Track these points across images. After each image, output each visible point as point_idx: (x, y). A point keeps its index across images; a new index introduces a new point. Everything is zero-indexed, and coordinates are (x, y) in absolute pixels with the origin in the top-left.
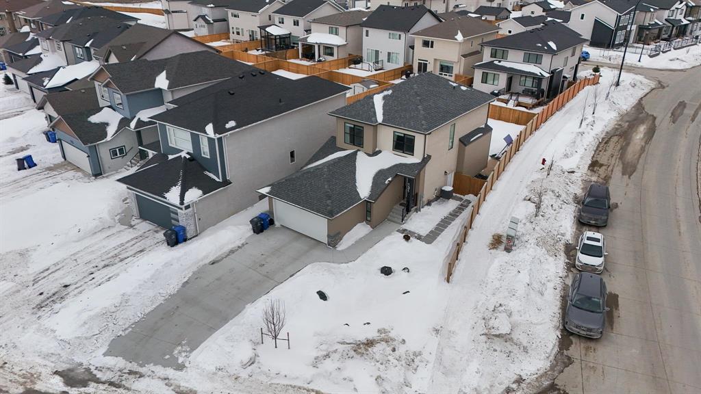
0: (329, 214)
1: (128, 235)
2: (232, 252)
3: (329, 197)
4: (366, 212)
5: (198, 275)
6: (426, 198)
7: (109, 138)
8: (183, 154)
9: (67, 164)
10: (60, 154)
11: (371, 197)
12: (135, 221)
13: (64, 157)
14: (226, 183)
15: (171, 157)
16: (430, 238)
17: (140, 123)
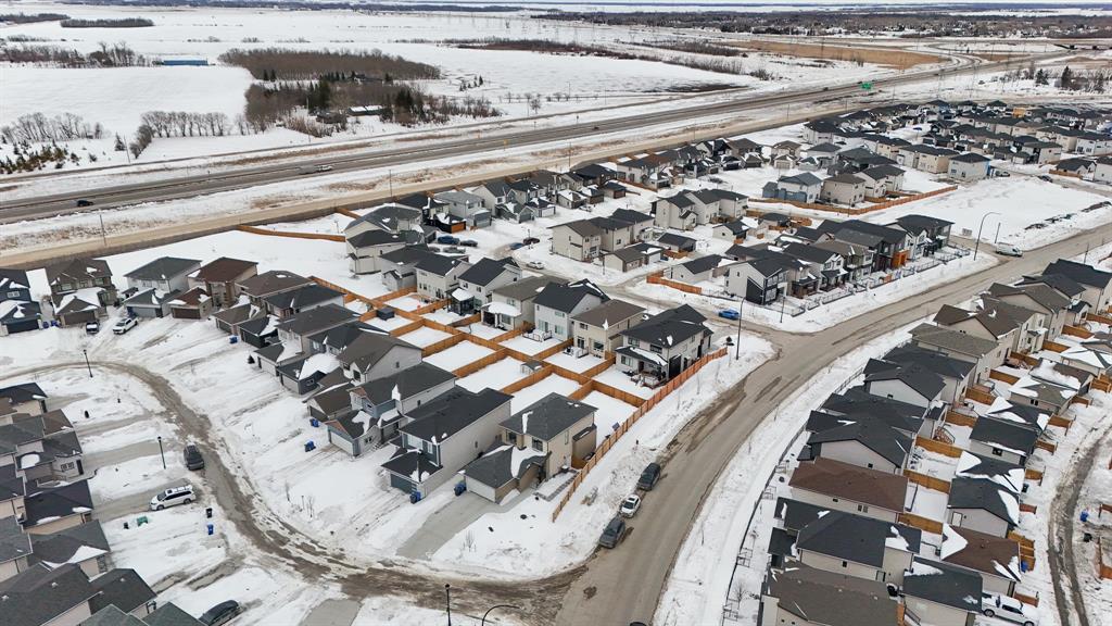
0: (496, 487)
1: (388, 497)
2: (445, 506)
3: (496, 477)
4: (516, 484)
5: (430, 519)
6: (551, 473)
7: (365, 432)
8: (417, 450)
9: (332, 447)
10: (327, 439)
11: (518, 476)
12: (390, 488)
13: (330, 441)
14: (441, 467)
15: (409, 451)
16: (549, 499)
17: (384, 423)
